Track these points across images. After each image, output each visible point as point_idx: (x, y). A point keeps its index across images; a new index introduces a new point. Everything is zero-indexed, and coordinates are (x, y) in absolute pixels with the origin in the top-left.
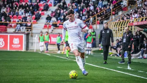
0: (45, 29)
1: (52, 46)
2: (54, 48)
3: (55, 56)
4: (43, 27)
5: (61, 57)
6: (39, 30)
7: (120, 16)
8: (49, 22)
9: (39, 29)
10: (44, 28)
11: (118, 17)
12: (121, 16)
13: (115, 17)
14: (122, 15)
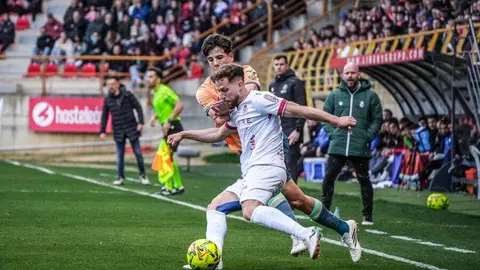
0: (32, 79)
1: (59, 138)
2: (64, 148)
3: (69, 175)
4: (25, 70)
5: (89, 180)
6: (10, 81)
7: (299, 32)
8: (49, 53)
9: (9, 77)
10: (28, 76)
11: (293, 35)
12: (303, 32)
13: (281, 35)
14: (306, 28)
